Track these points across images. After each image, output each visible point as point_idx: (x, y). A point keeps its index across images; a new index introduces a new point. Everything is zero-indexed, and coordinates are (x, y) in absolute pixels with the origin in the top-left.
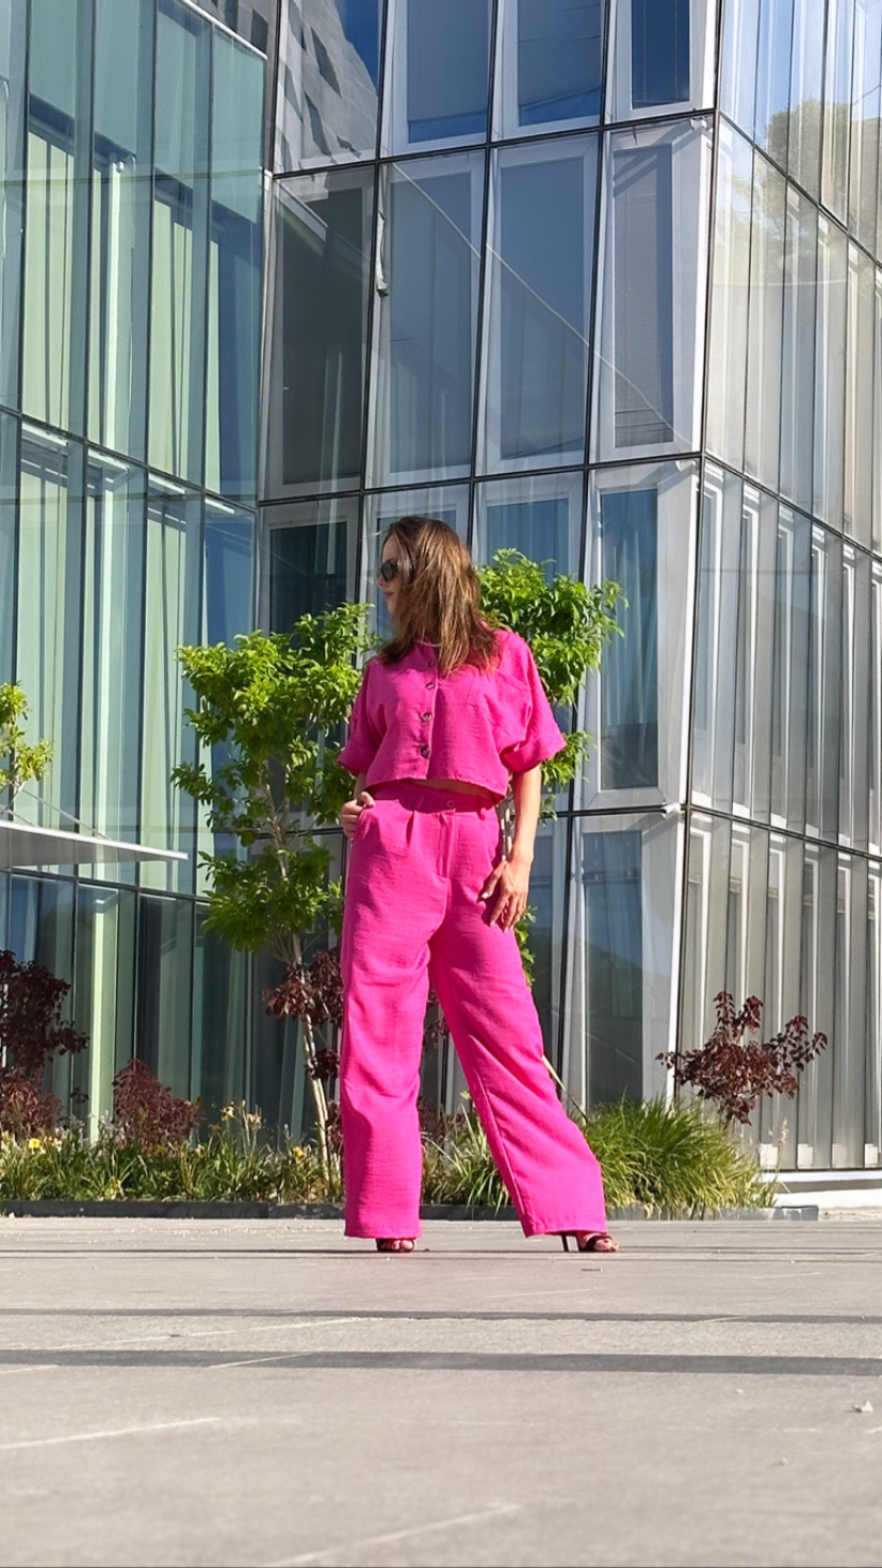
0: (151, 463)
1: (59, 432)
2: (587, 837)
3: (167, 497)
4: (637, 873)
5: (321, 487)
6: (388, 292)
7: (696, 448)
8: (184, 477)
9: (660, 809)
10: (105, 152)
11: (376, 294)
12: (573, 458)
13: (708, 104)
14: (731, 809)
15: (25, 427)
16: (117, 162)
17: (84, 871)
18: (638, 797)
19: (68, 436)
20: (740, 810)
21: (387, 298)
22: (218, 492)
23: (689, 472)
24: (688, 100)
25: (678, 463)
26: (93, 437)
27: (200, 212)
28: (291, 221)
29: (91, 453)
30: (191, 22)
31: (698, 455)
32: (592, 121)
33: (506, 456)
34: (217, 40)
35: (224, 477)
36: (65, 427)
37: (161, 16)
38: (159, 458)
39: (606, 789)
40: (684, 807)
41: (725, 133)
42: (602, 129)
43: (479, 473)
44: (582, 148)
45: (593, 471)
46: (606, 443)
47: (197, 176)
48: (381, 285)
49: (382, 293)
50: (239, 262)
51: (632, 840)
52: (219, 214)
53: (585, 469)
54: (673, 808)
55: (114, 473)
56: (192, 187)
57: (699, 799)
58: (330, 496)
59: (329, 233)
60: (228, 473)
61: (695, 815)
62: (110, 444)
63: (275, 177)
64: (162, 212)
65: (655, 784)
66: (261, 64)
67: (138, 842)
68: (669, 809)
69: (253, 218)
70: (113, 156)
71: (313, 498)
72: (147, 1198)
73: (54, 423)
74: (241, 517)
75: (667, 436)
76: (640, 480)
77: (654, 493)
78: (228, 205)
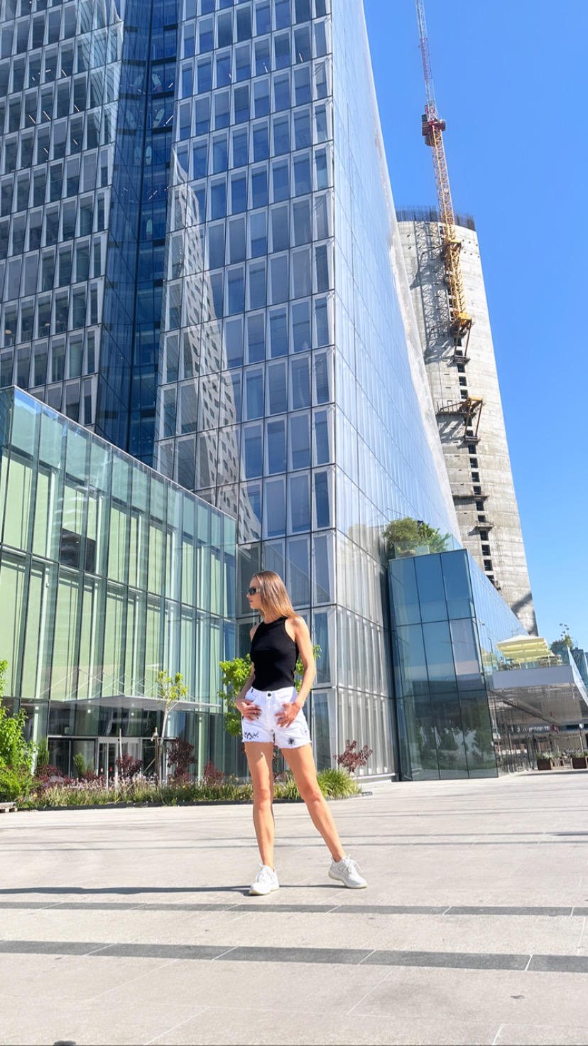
0: (212, 611)
1: (190, 606)
3: (215, 619)
4: (327, 703)
5: (250, 614)
7: (335, 603)
8: (219, 613)
9: (331, 688)
10: (201, 542)
12: (308, 606)
13: (334, 526)
15: (183, 605)
16: (203, 545)
17: (196, 710)
18: (326, 685)
19: (192, 607)
20: (350, 687)
22: (227, 617)
24: (329, 525)
25: (331, 606)
26: (198, 606)
27: (222, 555)
28: (242, 555)
29: (198, 610)
30: (219, 514)
32: (309, 531)
34: (225, 518)
35: (228, 613)
36: (191, 604)
37: (213, 514)
38: (213, 611)
40: (337, 687)
41: (338, 533)
42: (311, 533)
44: (307, 537)
46: (315, 603)
47: (221, 546)
50: (231, 567)
51: (325, 695)
52: (226, 555)
53: (310, 609)
54: (334, 687)
55: (203, 614)
56: (219, 548)
57: (340, 685)
58: (252, 616)
59: (252, 558)
60: (229, 612)
61: (340, 689)
62: (202, 608)
63: (239, 546)
64: (213, 556)
65: (329, 681)
66: (234, 522)
67: (209, 703)
68: (333, 687)
69: (234, 555)
71: (249, 617)
72: (211, 800)
73: (189, 604)
74: (232, 622)
75: (328, 600)
76: (323, 610)
77: (326, 614)
78: (228, 552)
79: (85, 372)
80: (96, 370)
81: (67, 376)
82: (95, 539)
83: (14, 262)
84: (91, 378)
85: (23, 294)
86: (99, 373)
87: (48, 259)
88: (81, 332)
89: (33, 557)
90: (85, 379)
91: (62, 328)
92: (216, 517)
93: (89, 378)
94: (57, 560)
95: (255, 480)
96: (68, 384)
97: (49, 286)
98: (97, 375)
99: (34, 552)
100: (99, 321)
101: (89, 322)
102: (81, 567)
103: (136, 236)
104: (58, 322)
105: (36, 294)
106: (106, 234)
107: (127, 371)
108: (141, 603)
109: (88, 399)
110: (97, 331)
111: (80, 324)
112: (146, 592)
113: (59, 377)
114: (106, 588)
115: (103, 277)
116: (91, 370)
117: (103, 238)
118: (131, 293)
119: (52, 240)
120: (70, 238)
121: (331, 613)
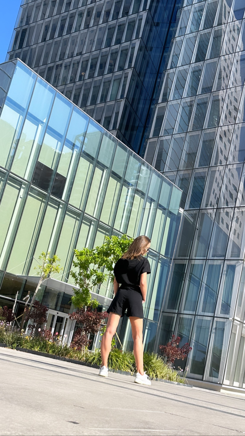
2: (217, 322)
4: (223, 330)
6: (199, 229)
7: (243, 259)
8: (157, 251)
9: (228, 318)
10: (151, 199)
11: (196, 229)
12: (223, 258)
14: (243, 321)
16: (153, 202)
18: (225, 316)
21: (198, 230)
22: (164, 255)
23: (241, 264)
25: (240, 261)
28: (186, 218)
30: (169, 184)
31: (243, 260)
33: (212, 256)
34: (174, 187)
35: (165, 253)
37: (164, 181)
39: (221, 314)
40: (233, 319)
42: (235, 207)
43: (207, 258)
44: (232, 210)
45: (226, 261)
46: (228, 256)
47: (167, 206)
48: (197, 228)
49: (197, 229)
50: (174, 222)
51: (224, 323)
52: (170, 213)
53: (225, 260)
57: (236, 318)
59: (194, 221)
61: (235, 321)
63: (184, 210)
64: (159, 211)
66: (181, 192)
68: (230, 319)
69: (178, 215)
70: (153, 201)
74: (167, 260)
75: (239, 257)
76: (233, 263)
77: (236, 265)
78: (172, 211)
79: (119, 97)
80: (125, 96)
81: (108, 99)
82: (66, 177)
83: (91, 31)
84: (122, 101)
85: (94, 49)
86: (126, 98)
87: (111, 29)
88: (121, 72)
89: (10, 174)
90: (118, 101)
91: (111, 71)
92: (167, 185)
93: (120, 101)
94: (30, 181)
95: (203, 168)
96: (108, 104)
97: (109, 45)
98: (125, 99)
99: (12, 171)
100: (133, 66)
101: (126, 67)
102: (49, 191)
103: (170, 20)
104: (110, 67)
105: (100, 49)
106: (147, 12)
107: (148, 102)
108: (94, 227)
109: (117, 114)
110: (130, 72)
111: (121, 68)
112: (98, 220)
113: (104, 99)
114: (67, 209)
115: (140, 39)
116: (122, 97)
117: (144, 15)
118: (158, 54)
119: (116, 17)
120: (126, 16)
121: (239, 265)
